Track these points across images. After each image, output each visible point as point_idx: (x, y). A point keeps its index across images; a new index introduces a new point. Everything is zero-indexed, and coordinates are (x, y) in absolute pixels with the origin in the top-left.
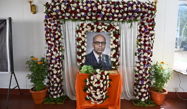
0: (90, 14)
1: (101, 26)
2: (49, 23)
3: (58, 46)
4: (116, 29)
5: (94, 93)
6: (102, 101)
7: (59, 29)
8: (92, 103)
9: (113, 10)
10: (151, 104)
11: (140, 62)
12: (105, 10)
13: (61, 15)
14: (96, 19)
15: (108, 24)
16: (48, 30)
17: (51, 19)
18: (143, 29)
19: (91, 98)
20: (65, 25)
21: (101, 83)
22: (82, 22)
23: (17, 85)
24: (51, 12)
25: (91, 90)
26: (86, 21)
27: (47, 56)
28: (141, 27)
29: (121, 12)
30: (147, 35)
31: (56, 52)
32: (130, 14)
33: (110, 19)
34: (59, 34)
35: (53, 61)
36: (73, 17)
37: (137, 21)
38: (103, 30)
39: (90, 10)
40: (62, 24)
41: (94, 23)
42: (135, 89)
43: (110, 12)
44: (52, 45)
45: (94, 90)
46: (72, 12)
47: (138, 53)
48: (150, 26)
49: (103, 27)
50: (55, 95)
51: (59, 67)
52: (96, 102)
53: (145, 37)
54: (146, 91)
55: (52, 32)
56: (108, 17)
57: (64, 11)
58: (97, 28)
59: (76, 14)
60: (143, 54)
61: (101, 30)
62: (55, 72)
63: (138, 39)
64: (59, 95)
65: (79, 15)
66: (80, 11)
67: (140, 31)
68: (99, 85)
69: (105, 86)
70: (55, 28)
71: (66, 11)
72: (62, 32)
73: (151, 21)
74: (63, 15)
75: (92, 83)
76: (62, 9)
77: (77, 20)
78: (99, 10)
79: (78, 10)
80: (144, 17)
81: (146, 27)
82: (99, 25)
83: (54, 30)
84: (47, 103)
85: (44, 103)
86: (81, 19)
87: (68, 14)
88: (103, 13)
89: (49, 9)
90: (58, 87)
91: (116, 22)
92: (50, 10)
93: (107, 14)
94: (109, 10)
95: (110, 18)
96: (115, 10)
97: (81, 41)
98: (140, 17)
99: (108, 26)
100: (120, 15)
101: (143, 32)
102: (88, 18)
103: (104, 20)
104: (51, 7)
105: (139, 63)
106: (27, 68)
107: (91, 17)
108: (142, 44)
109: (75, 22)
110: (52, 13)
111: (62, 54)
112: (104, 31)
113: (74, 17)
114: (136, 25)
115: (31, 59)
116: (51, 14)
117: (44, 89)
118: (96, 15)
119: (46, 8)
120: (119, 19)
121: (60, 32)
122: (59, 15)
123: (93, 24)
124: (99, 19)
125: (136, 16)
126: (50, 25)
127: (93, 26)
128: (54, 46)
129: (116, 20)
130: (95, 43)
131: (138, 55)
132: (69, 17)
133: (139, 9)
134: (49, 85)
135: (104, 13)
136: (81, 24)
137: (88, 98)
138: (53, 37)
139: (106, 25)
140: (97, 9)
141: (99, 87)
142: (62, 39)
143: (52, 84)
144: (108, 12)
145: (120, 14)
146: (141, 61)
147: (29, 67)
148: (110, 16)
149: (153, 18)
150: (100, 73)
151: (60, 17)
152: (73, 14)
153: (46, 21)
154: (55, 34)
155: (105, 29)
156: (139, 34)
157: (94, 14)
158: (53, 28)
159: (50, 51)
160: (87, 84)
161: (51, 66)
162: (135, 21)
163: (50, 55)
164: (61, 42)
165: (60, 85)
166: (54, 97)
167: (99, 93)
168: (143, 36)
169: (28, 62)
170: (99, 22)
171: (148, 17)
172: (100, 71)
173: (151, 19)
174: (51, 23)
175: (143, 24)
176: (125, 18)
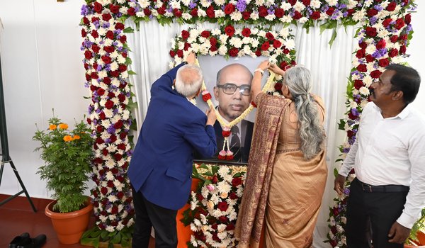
0: (208, 1)
1: (242, 39)
2: (93, 27)
3: (118, 93)
4: (284, 47)
5: (211, 232)
7: (120, 45)
13: (126, 4)
14: (228, 16)
15: (263, 34)
16: (91, 50)
17: (96, 15)
18: (371, 49)
19: (203, 245)
20: (139, 35)
21: (231, 207)
22: (185, 27)
23: (22, 190)
25: (202, 223)
26: (198, 23)
27: (89, 121)
28: (363, 45)
30: (380, 69)
31: (112, 110)
33: (267, 18)
34: (122, 60)
35: (105, 136)
36: (157, 9)
37: (355, 23)
38: (247, 50)
40: (130, 30)
41: (221, 29)
42: (333, 224)
44: (101, 92)
45: (210, 226)
47: (350, 123)
48: (393, 39)
49: (247, 40)
50: (109, 223)
51: (121, 152)
53: (375, 75)
55: (102, 53)
56: (263, 11)
58: (228, 45)
59: (169, 2)
61: (240, 49)
62: (110, 164)
63: (353, 79)
64: (123, 226)
65: (175, 4)
67: (360, 54)
68: (224, 213)
70: (108, 42)
72: (130, 55)
73: (399, 23)
74: (132, 4)
75: (205, 205)
77: (170, 19)
80: (376, 12)
81: (380, 44)
82: (235, 36)
83: (105, 48)
84: (90, 244)
85: (83, 243)
86: (181, 16)
87: (143, 3)
90: (118, 203)
91: (287, 28)
93: (260, 2)
95: (267, 14)
98: (363, 10)
99: (261, 40)
100: (299, 6)
101: (370, 58)
102: (201, 13)
103: (251, 21)
106: (36, 150)
107: (210, 11)
108: (363, 96)
109: (166, 25)
111: (130, 117)
112: (248, 53)
113: (161, 11)
114: (349, 37)
116: (98, 1)
117: (81, 207)
118: (225, 4)
121: (125, 55)
122: (120, 6)
123: (216, 31)
124: (236, 16)
125: (350, 7)
126: (95, 34)
127: (216, 37)
128: (106, 93)
129: (287, 19)
130: (222, 87)
131: (347, 128)
132: (147, 12)
134: (96, 196)
136: (184, 32)
137: (195, 244)
138: (104, 68)
139: (255, 36)
142: (131, 73)
143: (102, 196)
147: (44, 147)
148: (269, 8)
149: (406, 13)
151: (124, 10)
152: (159, 1)
153: (86, 22)
154: (107, 60)
155: (252, 49)
156: (357, 64)
157: (218, 1)
158: (101, 43)
159: (96, 106)
160: (193, 208)
161: (101, 146)
162: (345, 24)
163: (97, 118)
164: (126, 83)
165: (124, 199)
166: (107, 229)
167: (225, 234)
168: (368, 73)
169: (38, 136)
170: (235, 26)
171: (392, 12)
172: (229, 174)
173: (400, 17)
174: (99, 27)
175: (371, 32)
176: (315, 15)
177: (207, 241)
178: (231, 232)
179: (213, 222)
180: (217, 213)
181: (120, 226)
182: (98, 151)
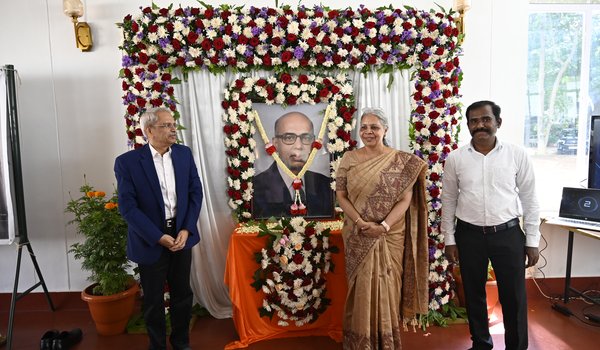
0: (264, 48)
1: (299, 86)
2: (137, 79)
5: (287, 291)
6: (309, 318)
7: (168, 98)
8: (280, 323)
9: (334, 38)
10: (458, 317)
12: (311, 35)
13: (174, 54)
14: (284, 64)
15: (320, 80)
16: (135, 104)
17: (141, 66)
18: (426, 92)
19: (278, 308)
20: (188, 86)
21: (306, 260)
22: (239, 76)
23: (38, 281)
24: (141, 46)
25: (275, 282)
26: (253, 71)
28: (419, 87)
29: (358, 40)
30: (438, 110)
32: (386, 47)
33: (325, 64)
36: (210, 58)
37: (409, 67)
38: (305, 96)
39: (263, 37)
40: (177, 81)
41: (276, 76)
43: (326, 41)
45: (285, 284)
46: (207, 45)
48: (445, 81)
49: (304, 87)
52: (292, 319)
53: (434, 115)
54: (442, 279)
56: (321, 58)
57: (184, 42)
58: (286, 93)
59: (222, 50)
60: (431, 167)
61: (298, 97)
63: (414, 121)
65: (229, 53)
66: (232, 40)
67: (418, 96)
68: (300, 267)
69: (319, 270)
70: (155, 95)
71: (190, 40)
72: (178, 108)
73: (449, 66)
74: (181, 54)
75: (277, 262)
76: (176, 36)
77: (224, 68)
78: (292, 35)
79: (227, 39)
80: (427, 56)
81: (434, 86)
82: (291, 83)
83: (151, 102)
84: (140, 331)
86: (236, 64)
87: (195, 52)
88: (304, 46)
89: (135, 37)
91: (345, 74)
92: (140, 40)
93: (318, 49)
94: (320, 37)
95: (325, 60)
96: (340, 36)
97: (237, 135)
98: (415, 55)
100: (356, 52)
101: (427, 100)
102: (257, 61)
103: (309, 68)
104: (141, 29)
106: (69, 223)
107: (267, 59)
108: (424, 137)
109: (218, 74)
110: (145, 48)
112: (307, 101)
113: (214, 60)
114: (405, 81)
115: (83, 194)
116: (143, 51)
117: (128, 288)
118: (282, 52)
119: (127, 34)
120: (354, 62)
121: (173, 108)
122: (168, 56)
123: (272, 80)
124: (294, 64)
125: (404, 52)
126: (139, 87)
127: (273, 86)
129: (345, 65)
130: (281, 137)
132: (199, 62)
133: (411, 33)
135: (307, 46)
136: (237, 81)
137: (269, 309)
139: (313, 83)
140: (286, 33)
141: (299, 274)
144: (318, 43)
145: (357, 46)
147: (79, 220)
148: (326, 55)
149: (453, 58)
150: (302, 230)
151: (172, 60)
152: (211, 50)
153: (128, 74)
155: (310, 96)
156: (416, 106)
157: (275, 49)
158: (149, 95)
160: (265, 267)
162: (401, 68)
167: (301, 290)
168: (426, 114)
169: (72, 206)
170: (292, 74)
171: (441, 56)
172: (301, 225)
173: (449, 60)
174: (144, 79)
175: (425, 76)
176: (371, 61)
177: (283, 302)
178: (308, 288)
179: (288, 278)
180: (292, 267)
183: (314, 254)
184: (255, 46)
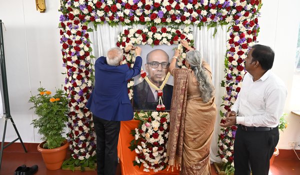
0: (140, 11)
1: (161, 34)
2: (68, 28)
3: (84, 70)
4: (187, 39)
5: (149, 153)
6: (162, 168)
7: (85, 39)
8: (145, 170)
9: (182, 5)
11: (230, 98)
12: (168, 4)
13: (89, 14)
14: (152, 21)
15: (174, 31)
16: (67, 43)
17: (70, 21)
18: (237, 39)
19: (143, 162)
20: (97, 33)
21: (160, 136)
22: (126, 28)
23: (18, 137)
24: (70, 9)
25: (142, 147)
26: (134, 25)
27: (66, 89)
28: (232, 36)
29: (196, 7)
30: (243, 50)
31: (81, 81)
32: (214, 11)
33: (176, 21)
34: (87, 49)
35: (77, 97)
36: (109, 17)
37: (227, 24)
38: (165, 41)
39: (140, 4)
40: (91, 30)
41: (148, 28)
42: (221, 144)
43: (177, 7)
44: (74, 69)
45: (148, 149)
46: (107, 9)
48: (249, 33)
49: (164, 35)
50: (81, 154)
52: (151, 168)
53: (240, 53)
55: (74, 45)
56: (174, 17)
57: (94, 7)
58: (153, 38)
59: (116, 12)
60: (237, 84)
61: (161, 40)
62: (81, 115)
63: (228, 56)
65: (120, 14)
66: (122, 6)
67: (231, 41)
68: (157, 140)
70: (78, 38)
71: (98, 6)
72: (91, 45)
73: (252, 24)
74: (93, 14)
75: (144, 136)
76: (89, 4)
77: (117, 23)
78: (157, 4)
79: (119, 6)
80: (238, 17)
81: (242, 36)
82: (157, 32)
83: (76, 42)
84: (68, 169)
85: (63, 169)
86: (124, 21)
88: (164, 10)
89: (67, 4)
90: (86, 141)
91: (188, 27)
92: (70, 6)
93: (172, 12)
94: (174, 5)
95: (176, 19)
96: (186, 4)
97: (124, 62)
98: (231, 16)
99: (173, 34)
100: (195, 14)
101: (237, 44)
102: (136, 19)
103: (167, 24)
105: (229, 100)
106: (31, 108)
107: (142, 18)
108: (234, 66)
109: (114, 27)
110: (72, 10)
111: (92, 85)
112: (166, 43)
113: (112, 18)
114: (224, 32)
115: (39, 93)
116: (71, 12)
117: (62, 145)
118: (151, 14)
119: (62, 2)
121: (88, 46)
122: (85, 15)
123: (145, 30)
124: (158, 21)
125: (224, 15)
126: (69, 33)
127: (146, 34)
128: (77, 70)
129: (188, 22)
131: (227, 85)
132: (103, 19)
133: (229, 3)
134: (71, 137)
135: (166, 11)
136: (125, 31)
137: (138, 162)
138: (76, 54)
139: (169, 32)
140: (154, 2)
141: (156, 144)
142: (92, 57)
143: (75, 137)
144: (172, 8)
145: (196, 11)
146: (232, 96)
147: (36, 107)
148: (177, 16)
149: (255, 18)
150: (159, 119)
151: (87, 18)
152: (110, 12)
153: (63, 26)
154: (78, 49)
155: (168, 40)
156: (229, 47)
157: (147, 12)
158: (74, 38)
159: (70, 79)
160: (137, 139)
161: (74, 105)
162: (222, 24)
163: (71, 86)
164: (89, 64)
165: (90, 138)
166: (79, 158)
167: (157, 153)
168: (236, 53)
169: (32, 99)
170: (157, 26)
171: (247, 17)
172: (158, 116)
173: (252, 19)
174: (72, 29)
175: (236, 29)
176: (204, 20)
177: (146, 159)
178: (161, 152)
179: (150, 146)
180: (152, 140)
181: (88, 156)
182: (72, 108)
183: (165, 133)
184: (135, 10)
